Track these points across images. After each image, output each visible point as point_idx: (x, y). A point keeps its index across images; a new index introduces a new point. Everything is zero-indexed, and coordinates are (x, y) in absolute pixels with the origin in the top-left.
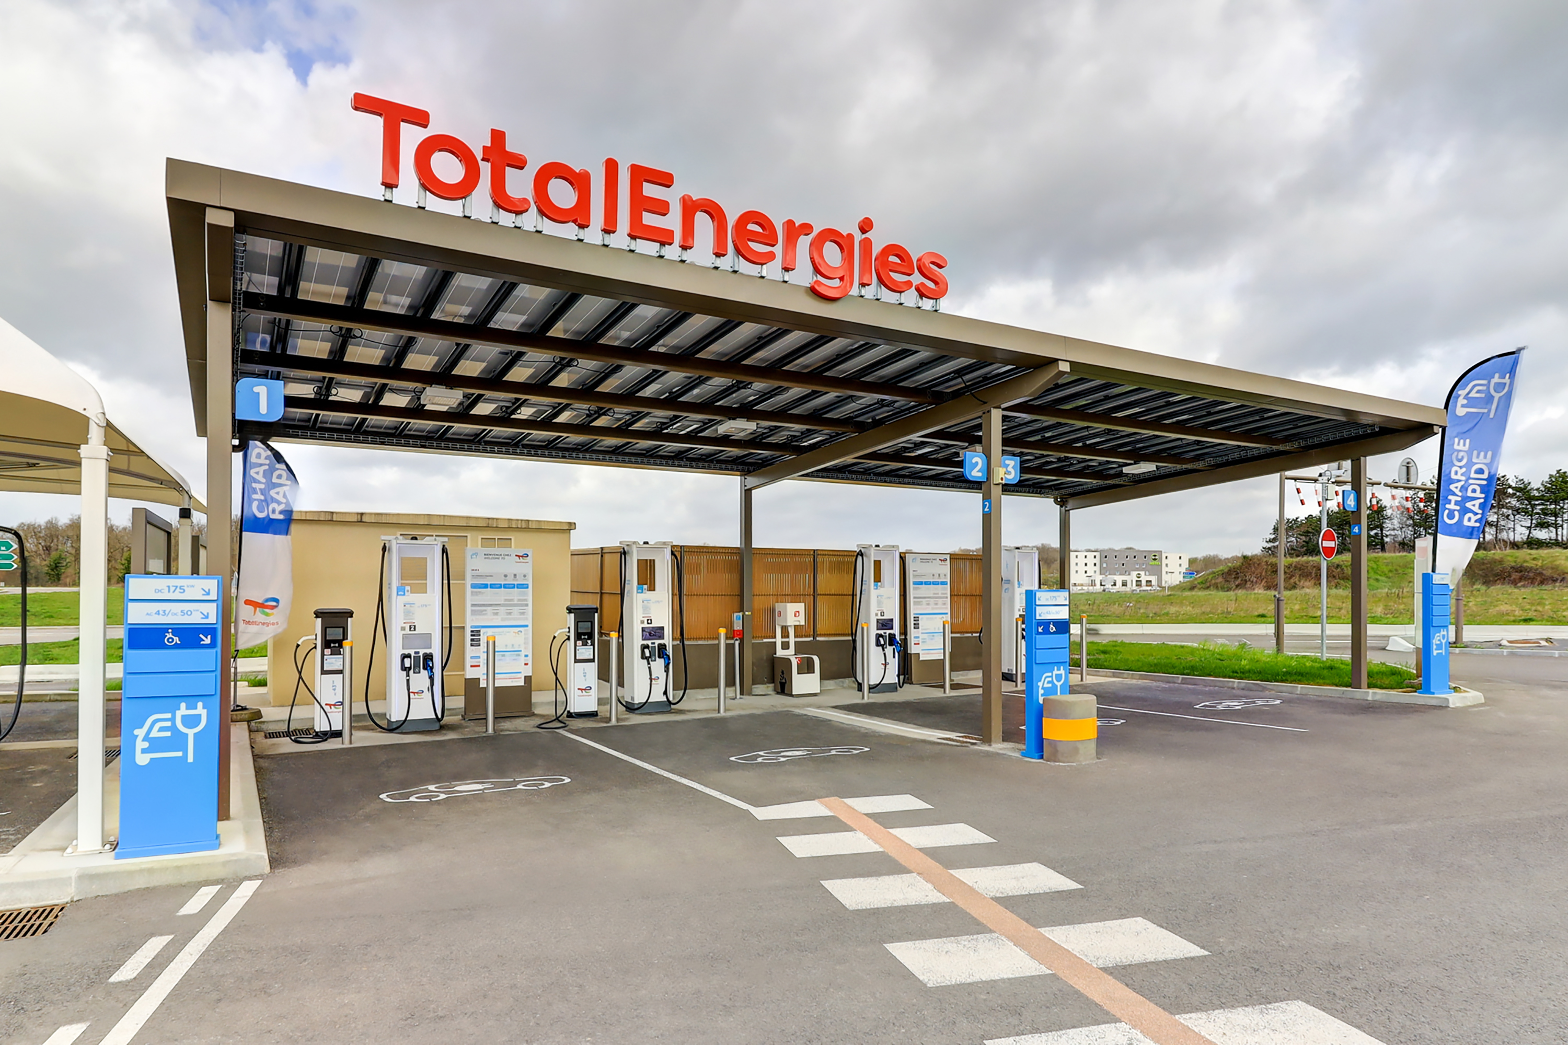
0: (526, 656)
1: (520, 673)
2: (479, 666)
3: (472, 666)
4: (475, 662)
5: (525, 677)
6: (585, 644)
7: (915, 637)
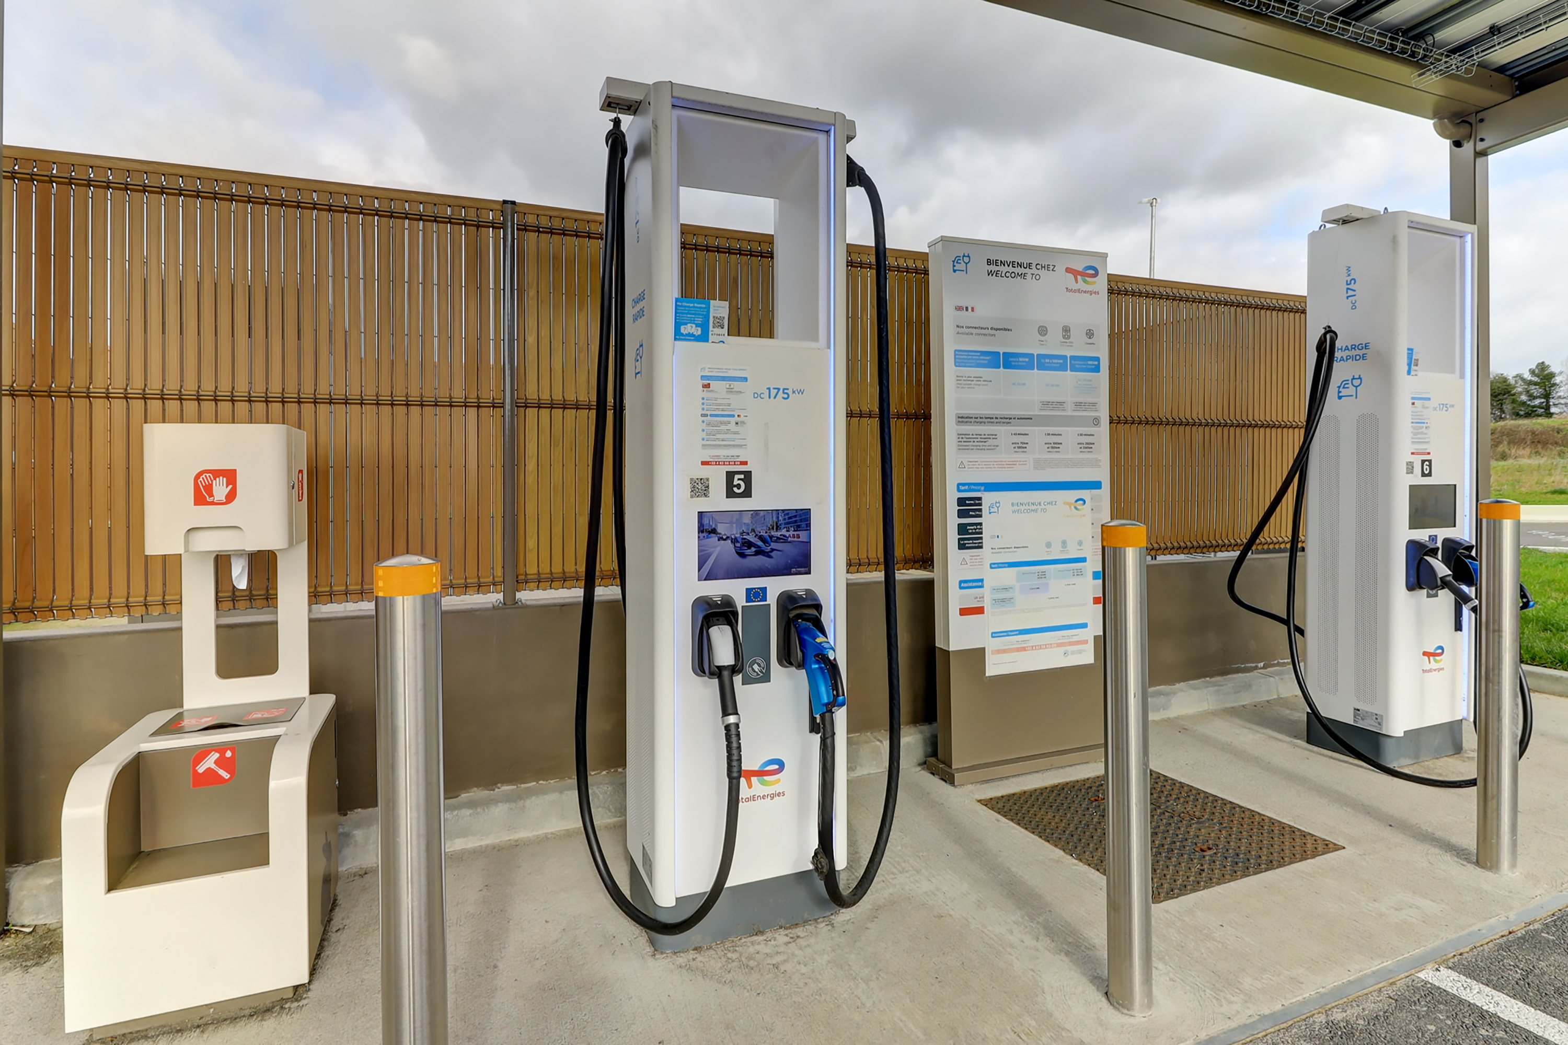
7: (964, 584)
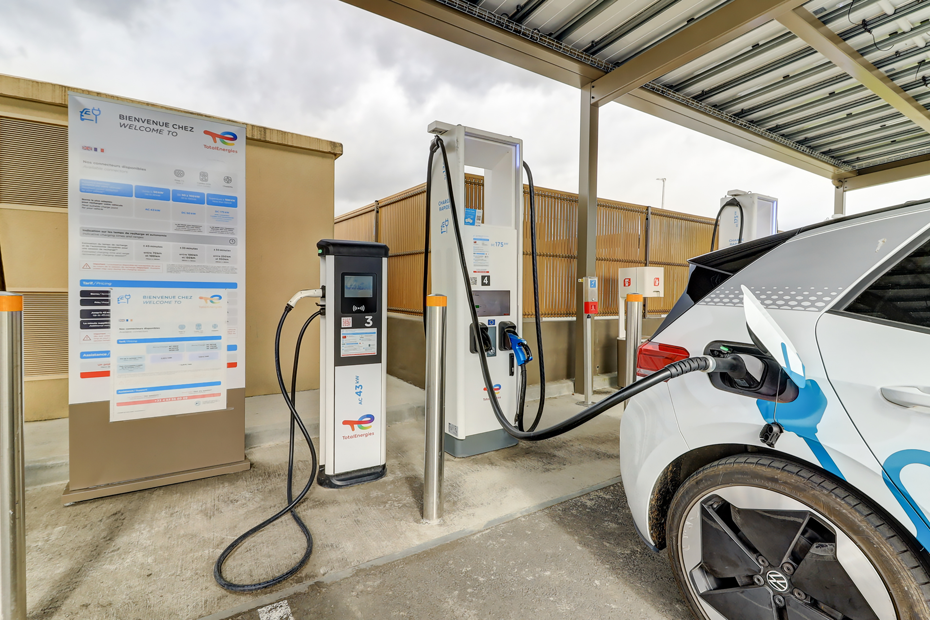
0: (232, 348)
1: (219, 383)
2: (106, 374)
3: (84, 375)
4: (93, 365)
5: (229, 391)
6: (358, 324)
